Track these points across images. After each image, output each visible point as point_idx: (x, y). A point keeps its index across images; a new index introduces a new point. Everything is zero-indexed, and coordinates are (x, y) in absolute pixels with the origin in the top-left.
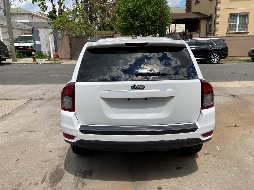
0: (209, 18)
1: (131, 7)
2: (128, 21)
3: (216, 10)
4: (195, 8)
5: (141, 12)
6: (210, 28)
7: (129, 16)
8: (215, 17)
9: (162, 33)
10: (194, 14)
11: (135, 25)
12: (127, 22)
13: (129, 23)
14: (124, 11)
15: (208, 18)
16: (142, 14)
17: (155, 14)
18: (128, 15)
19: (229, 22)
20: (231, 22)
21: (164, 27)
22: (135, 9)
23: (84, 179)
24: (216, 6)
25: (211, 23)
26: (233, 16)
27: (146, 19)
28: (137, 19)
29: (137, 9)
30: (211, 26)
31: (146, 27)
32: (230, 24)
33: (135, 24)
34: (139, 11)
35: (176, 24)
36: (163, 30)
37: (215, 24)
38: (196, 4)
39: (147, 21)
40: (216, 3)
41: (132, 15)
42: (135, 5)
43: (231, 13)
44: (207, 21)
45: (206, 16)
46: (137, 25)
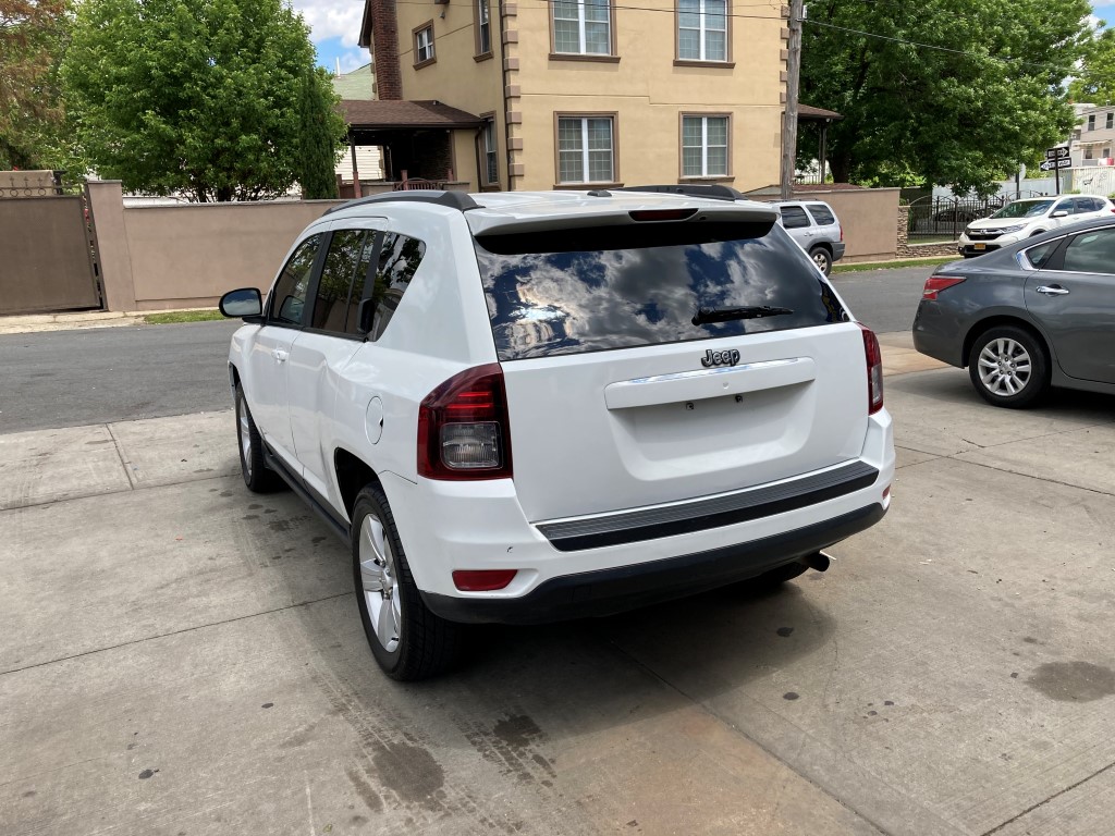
0: (484, 128)
1: (151, 59)
2: (146, 127)
3: (507, 98)
4: (416, 86)
5: (210, 90)
6: (490, 166)
7: (146, 104)
8: (508, 125)
9: (320, 184)
10: (419, 108)
11: (182, 148)
12: (139, 132)
13: (149, 135)
14: (119, 80)
15: (481, 127)
16: (213, 97)
17: (280, 103)
18: (143, 98)
19: (557, 145)
20: (562, 145)
21: (326, 156)
22: (175, 71)
23: (528, 748)
24: (505, 84)
25: (491, 147)
26: (567, 123)
27: (235, 123)
28: (190, 118)
29: (187, 75)
30: (492, 157)
31: (239, 155)
32: (561, 153)
33: (182, 142)
34: (197, 85)
35: (357, 148)
36: (323, 171)
37: (509, 151)
38: (417, 68)
39: (246, 128)
40: (505, 72)
41: (166, 101)
42: (174, 56)
43: (558, 113)
44: (476, 138)
45: (471, 120)
46: (196, 148)
